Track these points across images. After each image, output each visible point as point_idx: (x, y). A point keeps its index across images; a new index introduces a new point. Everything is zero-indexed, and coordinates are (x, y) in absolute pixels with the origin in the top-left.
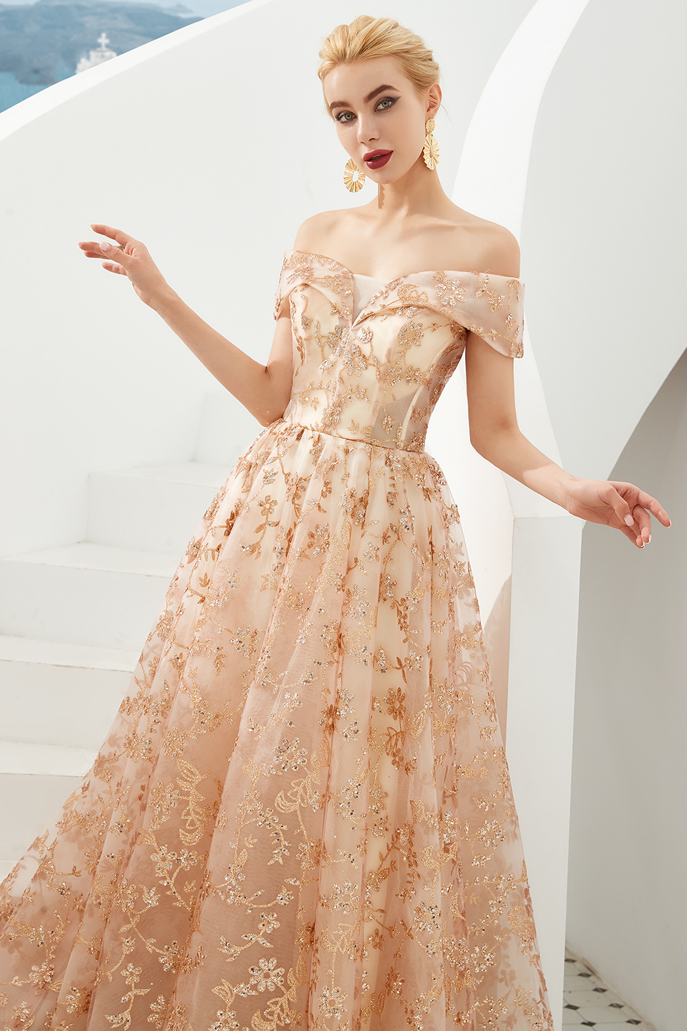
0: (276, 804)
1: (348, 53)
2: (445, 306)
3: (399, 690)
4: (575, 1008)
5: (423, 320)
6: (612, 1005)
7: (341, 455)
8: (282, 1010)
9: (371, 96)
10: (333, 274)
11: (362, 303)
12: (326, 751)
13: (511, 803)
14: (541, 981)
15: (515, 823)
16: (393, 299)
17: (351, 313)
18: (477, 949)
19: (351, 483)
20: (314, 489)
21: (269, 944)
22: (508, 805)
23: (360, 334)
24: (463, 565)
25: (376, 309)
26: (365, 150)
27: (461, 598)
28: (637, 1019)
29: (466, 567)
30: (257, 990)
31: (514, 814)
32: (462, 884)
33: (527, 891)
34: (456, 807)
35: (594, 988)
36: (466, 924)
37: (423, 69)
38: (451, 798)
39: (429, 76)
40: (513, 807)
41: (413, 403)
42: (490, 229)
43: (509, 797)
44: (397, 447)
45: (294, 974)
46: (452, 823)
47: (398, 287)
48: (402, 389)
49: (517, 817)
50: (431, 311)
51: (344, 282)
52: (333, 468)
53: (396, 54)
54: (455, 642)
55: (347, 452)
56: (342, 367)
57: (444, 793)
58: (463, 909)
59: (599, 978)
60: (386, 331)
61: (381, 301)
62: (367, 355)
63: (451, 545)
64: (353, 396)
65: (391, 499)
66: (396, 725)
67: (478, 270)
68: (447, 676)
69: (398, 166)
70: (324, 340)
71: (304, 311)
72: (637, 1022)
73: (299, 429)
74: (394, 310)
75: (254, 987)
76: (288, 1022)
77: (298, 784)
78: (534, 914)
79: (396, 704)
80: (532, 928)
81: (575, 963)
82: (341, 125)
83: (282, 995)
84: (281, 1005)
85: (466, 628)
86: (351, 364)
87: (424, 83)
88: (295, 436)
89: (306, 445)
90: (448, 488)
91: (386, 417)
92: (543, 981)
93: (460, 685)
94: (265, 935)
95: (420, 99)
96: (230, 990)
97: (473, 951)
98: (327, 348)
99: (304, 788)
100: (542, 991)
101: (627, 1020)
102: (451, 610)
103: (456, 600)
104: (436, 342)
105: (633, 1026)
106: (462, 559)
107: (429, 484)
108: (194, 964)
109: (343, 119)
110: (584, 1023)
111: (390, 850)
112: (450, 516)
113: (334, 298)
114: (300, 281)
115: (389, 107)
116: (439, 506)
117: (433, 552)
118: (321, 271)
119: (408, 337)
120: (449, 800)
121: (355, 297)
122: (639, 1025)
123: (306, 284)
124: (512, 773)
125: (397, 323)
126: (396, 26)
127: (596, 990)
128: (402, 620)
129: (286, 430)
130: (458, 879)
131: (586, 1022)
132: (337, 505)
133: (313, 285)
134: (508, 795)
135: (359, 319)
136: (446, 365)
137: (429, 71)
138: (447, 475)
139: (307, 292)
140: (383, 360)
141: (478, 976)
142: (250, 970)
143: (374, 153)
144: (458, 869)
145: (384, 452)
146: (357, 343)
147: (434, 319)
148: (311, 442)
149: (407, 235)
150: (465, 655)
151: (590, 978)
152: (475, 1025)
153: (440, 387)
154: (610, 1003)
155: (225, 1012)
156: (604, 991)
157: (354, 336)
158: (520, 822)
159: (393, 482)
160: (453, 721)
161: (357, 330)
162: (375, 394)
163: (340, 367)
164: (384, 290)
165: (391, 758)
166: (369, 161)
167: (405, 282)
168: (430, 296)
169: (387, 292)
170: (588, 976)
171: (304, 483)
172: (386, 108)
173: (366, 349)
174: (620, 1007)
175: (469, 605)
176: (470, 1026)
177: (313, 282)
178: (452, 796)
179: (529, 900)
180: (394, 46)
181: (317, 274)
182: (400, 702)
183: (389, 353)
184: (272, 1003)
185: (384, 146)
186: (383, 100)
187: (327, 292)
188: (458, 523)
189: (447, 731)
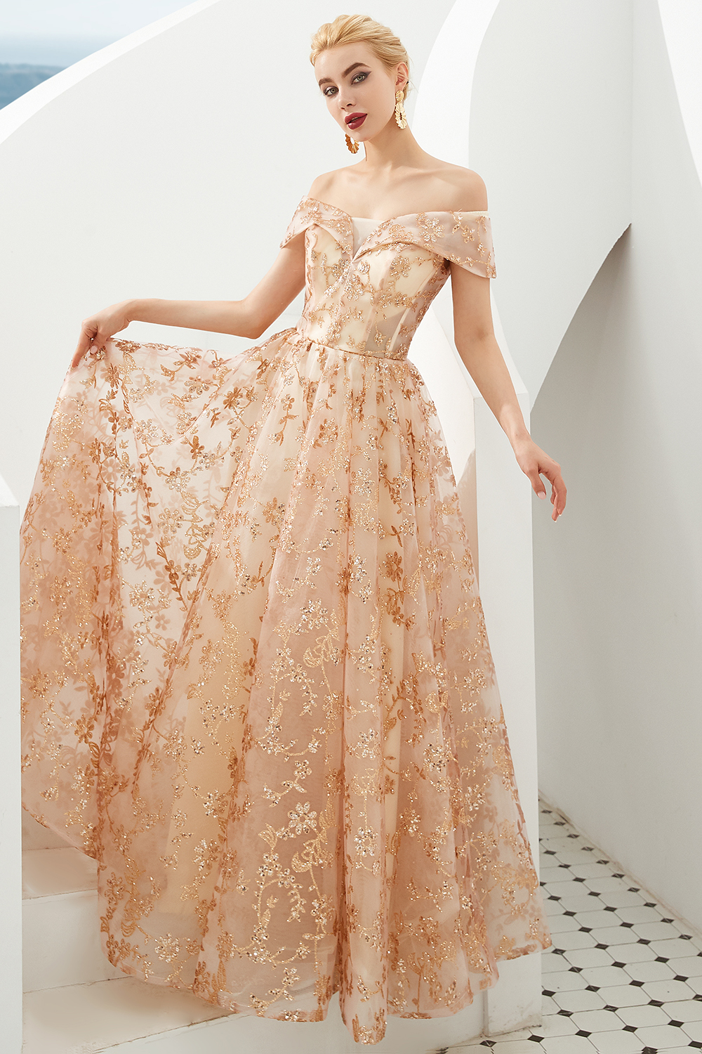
0: (305, 661)
1: (328, 40)
2: (427, 242)
3: (396, 554)
4: (553, 853)
5: (409, 255)
6: (584, 849)
7: (341, 363)
8: (316, 851)
9: (347, 72)
10: (336, 219)
11: (359, 242)
12: (343, 611)
13: (488, 651)
14: (520, 814)
15: (492, 670)
16: (386, 237)
17: (351, 249)
18: (470, 789)
19: (350, 386)
20: (322, 391)
21: (303, 790)
22: (485, 654)
23: (360, 266)
24: (441, 449)
25: (372, 246)
26: (346, 114)
27: (440, 475)
28: (605, 859)
29: (443, 451)
30: (294, 833)
31: (491, 662)
32: (453, 730)
33: (505, 732)
34: (444, 659)
35: (568, 834)
36: (459, 766)
37: (390, 50)
38: (440, 651)
39: (395, 57)
40: (489, 655)
41: (402, 321)
42: (459, 173)
43: (487, 645)
44: (385, 357)
45: (325, 816)
46: (442, 674)
47: (389, 227)
48: (392, 311)
49: (493, 664)
50: (416, 247)
51: (345, 223)
52: (336, 373)
53: (367, 40)
54: (437, 509)
55: (345, 360)
56: (344, 293)
57: (434, 646)
58: (455, 752)
59: (572, 826)
60: (380, 263)
61: (376, 239)
62: (365, 284)
63: (431, 433)
64: (351, 317)
65: (380, 397)
66: (396, 586)
67: (452, 209)
68: (431, 539)
69: (373, 125)
70: (329, 270)
71: (314, 247)
72: (606, 862)
73: (309, 342)
74: (386, 245)
75: (293, 831)
76: (321, 862)
77: (321, 641)
78: (511, 752)
79: (393, 566)
80: (510, 764)
81: (551, 814)
82: (328, 98)
83: (315, 837)
84: (315, 847)
85: (446, 499)
86: (352, 291)
87: (392, 59)
88: (306, 348)
89: (314, 355)
90: (426, 388)
91: (377, 334)
92: (521, 813)
93: (443, 545)
94: (300, 782)
95: (389, 74)
96: (274, 834)
97: (465, 791)
98: (331, 277)
99: (326, 645)
100: (521, 823)
101: (597, 861)
102: (431, 486)
103: (437, 476)
104: (421, 274)
105: (603, 866)
106: (440, 444)
107: (410, 386)
108: (241, 811)
109: (330, 93)
110: (561, 866)
111: (396, 701)
112: (427, 410)
113: (337, 237)
114: (312, 222)
115: (363, 80)
116: (418, 402)
117: (413, 441)
118: (328, 216)
119: (398, 269)
120: (438, 653)
121: (354, 236)
122: (608, 864)
123: (316, 225)
124: (487, 622)
125: (388, 257)
126: (368, 20)
127: (570, 836)
128: (395, 496)
129: (298, 342)
130: (449, 725)
131: (562, 865)
132: (340, 403)
133: (321, 226)
134: (486, 645)
135: (358, 254)
136: (431, 292)
137: (396, 53)
138: (424, 378)
139: (317, 231)
140: (377, 287)
141: (471, 814)
142: (289, 813)
143: (352, 116)
144: (450, 714)
145: (375, 361)
146: (357, 273)
147: (417, 253)
148: (318, 353)
149: (395, 184)
150: (445, 519)
151: (564, 826)
152: (470, 858)
153: (424, 309)
154: (582, 847)
155: (270, 855)
156: (577, 836)
157: (354, 268)
158: (496, 669)
159: (381, 384)
160: (439, 577)
161: (358, 263)
162: (369, 315)
163: (342, 292)
164: (378, 229)
165: (392, 617)
166: (350, 122)
167: (394, 222)
168: (414, 234)
169: (380, 231)
170: (563, 824)
171: (315, 386)
172: (361, 81)
173: (364, 279)
174: (591, 850)
175: (447, 480)
176: (466, 860)
177: (322, 222)
178: (441, 649)
179: (507, 740)
180: (365, 33)
181: (324, 217)
182: (397, 565)
183: (382, 282)
184: (308, 845)
185: (360, 110)
186: (357, 75)
187: (332, 232)
188: (435, 415)
189: (434, 588)
